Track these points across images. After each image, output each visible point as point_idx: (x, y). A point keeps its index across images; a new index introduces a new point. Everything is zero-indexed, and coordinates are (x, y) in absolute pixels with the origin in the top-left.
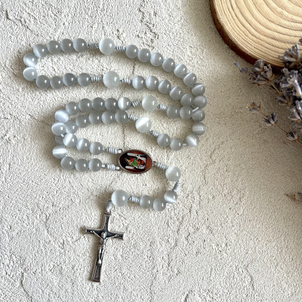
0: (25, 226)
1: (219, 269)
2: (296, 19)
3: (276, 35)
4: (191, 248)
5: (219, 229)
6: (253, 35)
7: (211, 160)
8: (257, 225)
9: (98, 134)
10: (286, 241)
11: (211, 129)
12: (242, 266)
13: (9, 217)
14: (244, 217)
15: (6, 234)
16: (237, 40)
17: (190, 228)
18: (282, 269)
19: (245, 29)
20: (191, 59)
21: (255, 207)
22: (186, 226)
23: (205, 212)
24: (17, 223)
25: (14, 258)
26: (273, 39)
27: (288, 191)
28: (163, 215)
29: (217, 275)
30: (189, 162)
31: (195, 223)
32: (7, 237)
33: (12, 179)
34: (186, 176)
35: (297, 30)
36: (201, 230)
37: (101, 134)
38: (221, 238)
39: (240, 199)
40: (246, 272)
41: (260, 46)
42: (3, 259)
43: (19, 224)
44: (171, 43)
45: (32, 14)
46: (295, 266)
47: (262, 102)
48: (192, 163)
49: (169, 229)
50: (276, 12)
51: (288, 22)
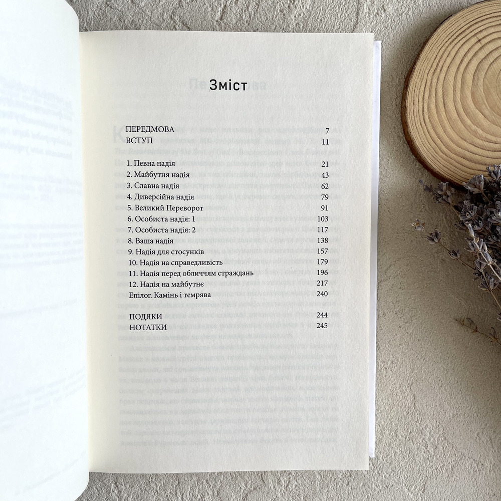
2: (490, 138)
3: (468, 154)
6: (443, 153)
7: (385, 276)
8: (426, 345)
12: (406, 385)
14: (413, 336)
16: (426, 157)
18: (446, 390)
19: (436, 146)
21: (425, 327)
26: (463, 158)
35: (490, 151)
38: (388, 355)
39: (411, 317)
40: (410, 390)
41: (449, 165)
46: (459, 389)
50: (470, 130)
51: (481, 141)
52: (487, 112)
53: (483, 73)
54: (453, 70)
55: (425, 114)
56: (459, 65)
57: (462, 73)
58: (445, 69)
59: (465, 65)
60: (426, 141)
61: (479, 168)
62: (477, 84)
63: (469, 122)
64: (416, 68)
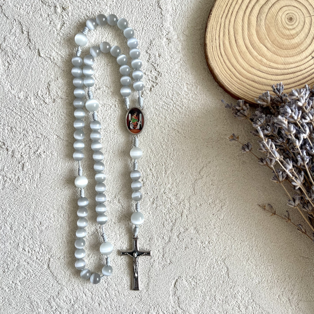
0: (52, 222)
1: (202, 261)
2: (273, 65)
4: (181, 243)
5: (204, 230)
6: (237, 78)
7: (200, 176)
8: (234, 228)
9: (110, 152)
10: (257, 241)
11: (201, 151)
12: (220, 260)
13: (40, 215)
14: (224, 221)
15: (37, 228)
16: (224, 82)
17: (181, 228)
18: (252, 262)
19: (231, 73)
20: (187, 94)
21: (233, 214)
22: (178, 227)
23: (193, 217)
24: (46, 220)
25: (43, 247)
26: (253, 81)
27: (260, 202)
28: (160, 217)
29: (201, 266)
30: (182, 176)
31: (185, 225)
32: (38, 230)
33: (42, 186)
34: (179, 187)
35: (273, 75)
36: (189, 230)
37: (113, 152)
38: (205, 237)
39: (222, 207)
40: (224, 264)
41: (242, 87)
42: (35, 247)
43: (47, 221)
44: (171, 81)
45: (60, 53)
46: (262, 261)
47: (243, 130)
48: (184, 177)
49: (164, 228)
50: (257, 60)
51: (266, 68)
52: (269, 45)
53: (264, 15)
54: (241, 14)
55: (221, 49)
56: (245, 10)
57: (248, 16)
58: (234, 13)
59: (250, 10)
60: (223, 70)
61: (266, 89)
62: (260, 24)
63: (255, 53)
64: (212, 14)
